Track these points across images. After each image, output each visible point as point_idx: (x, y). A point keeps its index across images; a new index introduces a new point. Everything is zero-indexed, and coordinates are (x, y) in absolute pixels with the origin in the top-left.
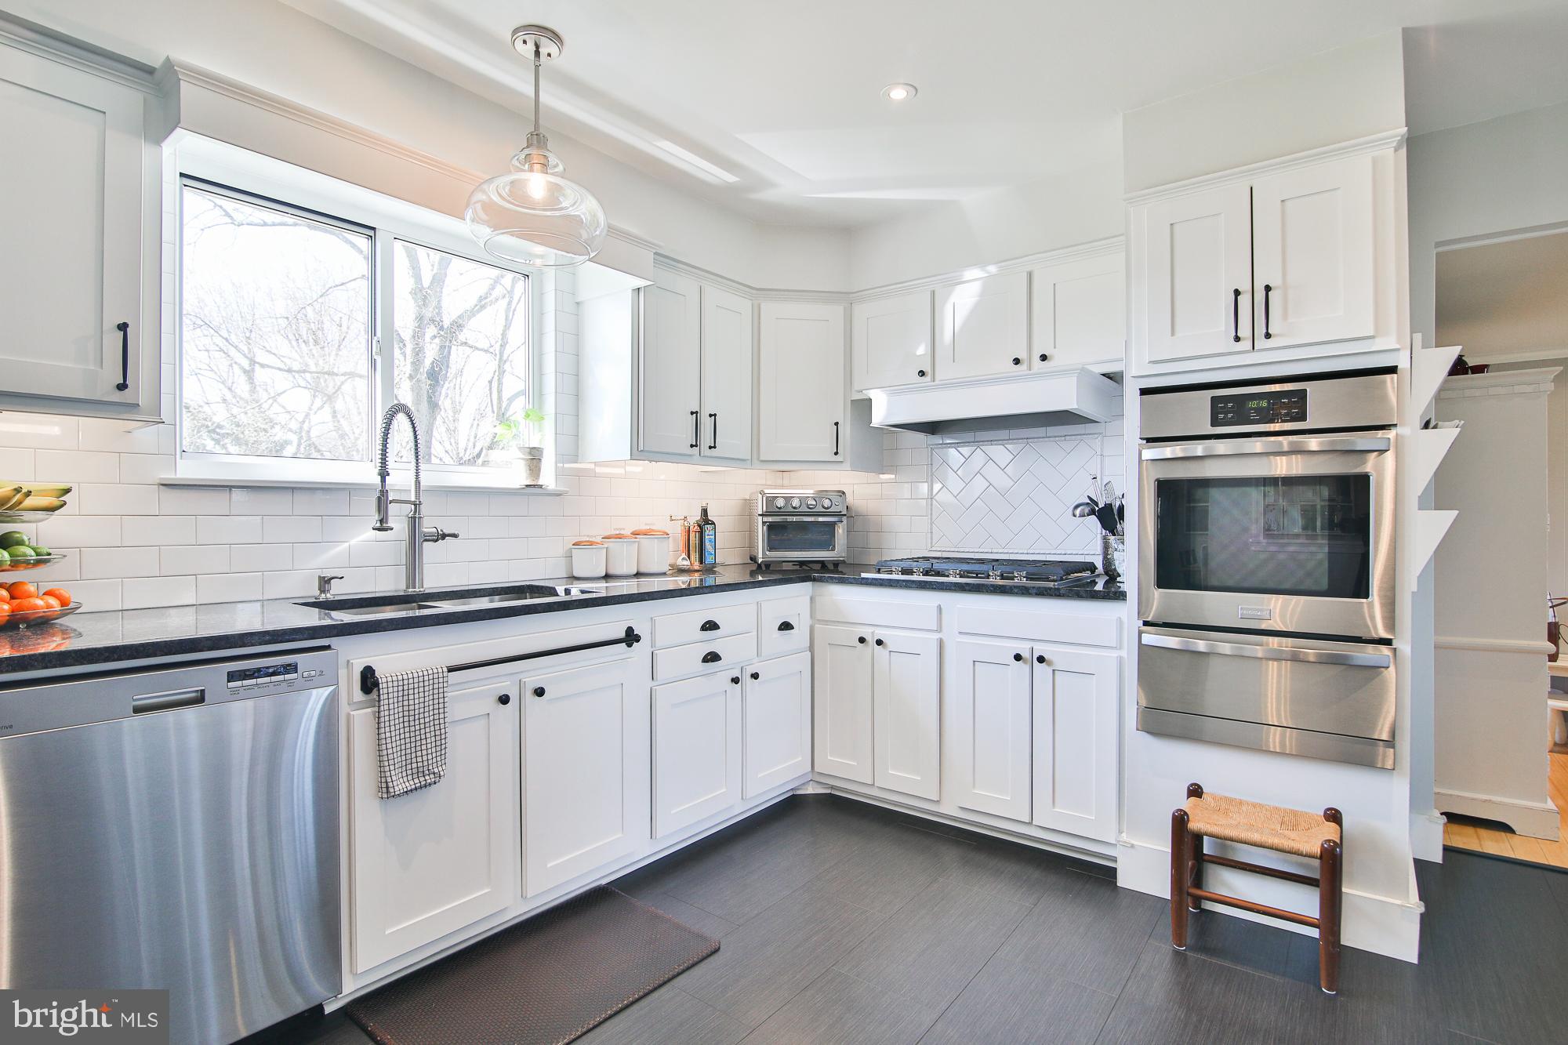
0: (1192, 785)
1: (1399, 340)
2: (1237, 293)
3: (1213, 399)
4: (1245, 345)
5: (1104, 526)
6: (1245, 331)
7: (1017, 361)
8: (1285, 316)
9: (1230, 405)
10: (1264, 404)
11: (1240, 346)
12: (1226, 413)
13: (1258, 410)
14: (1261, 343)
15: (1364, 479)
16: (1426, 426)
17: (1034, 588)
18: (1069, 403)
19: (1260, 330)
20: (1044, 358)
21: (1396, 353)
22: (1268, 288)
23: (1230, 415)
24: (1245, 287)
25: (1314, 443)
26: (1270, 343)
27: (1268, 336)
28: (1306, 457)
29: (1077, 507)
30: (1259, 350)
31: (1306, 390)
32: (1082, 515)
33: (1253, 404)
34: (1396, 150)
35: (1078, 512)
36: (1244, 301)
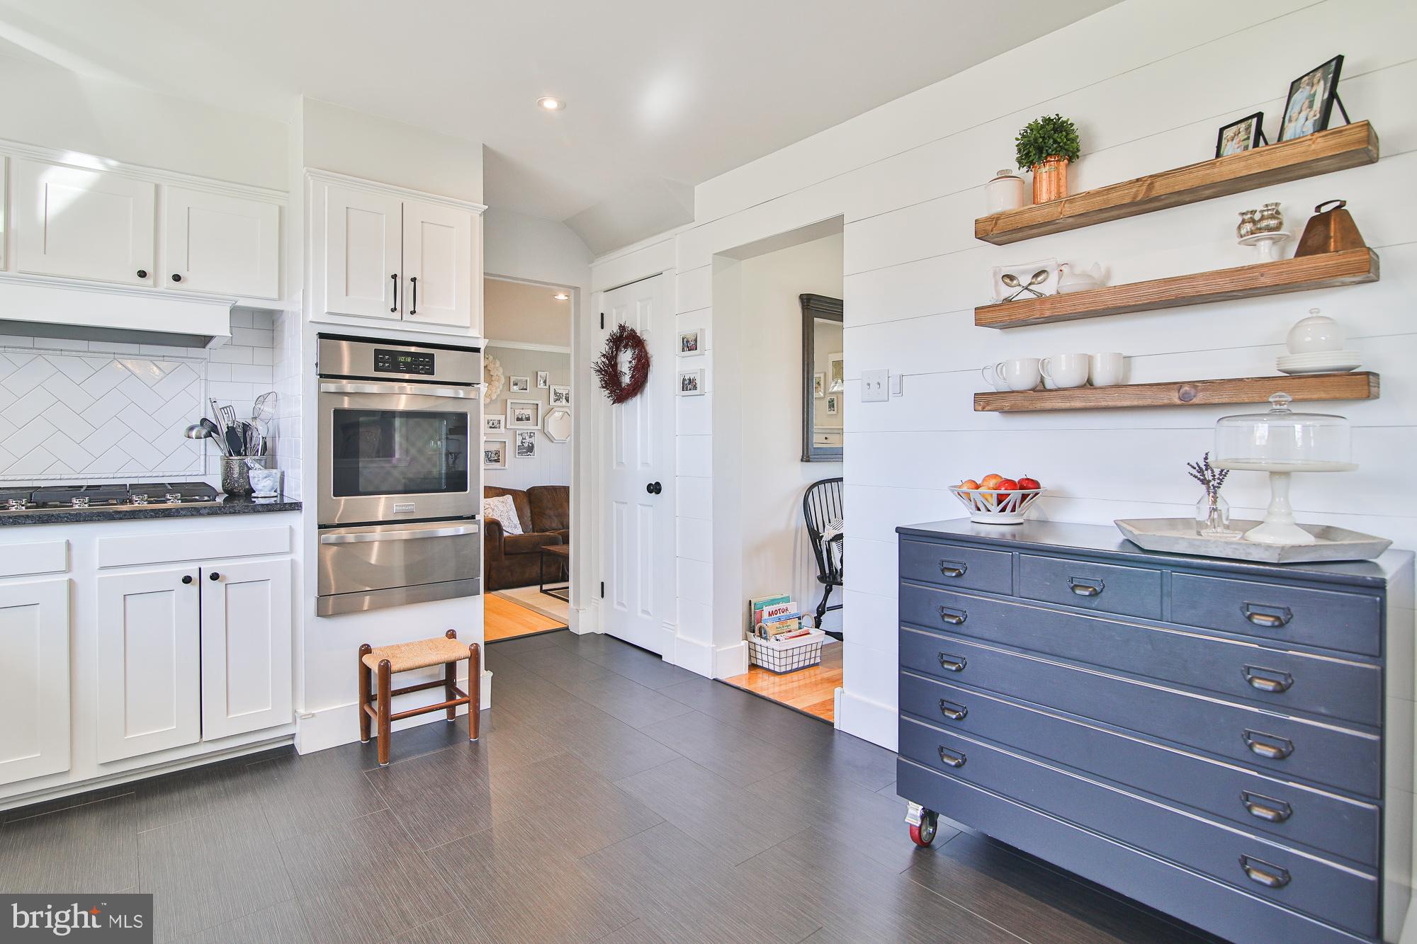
0: (362, 646)
1: (479, 331)
2: (396, 278)
3: (377, 350)
4: (397, 315)
6: (399, 306)
7: (142, 274)
8: (423, 301)
9: (387, 357)
10: (409, 359)
11: (394, 316)
12: (384, 363)
13: (405, 364)
14: (407, 316)
15: (466, 417)
17: (205, 508)
19: (408, 307)
20: (176, 278)
21: (477, 340)
22: (413, 279)
23: (387, 365)
24: (399, 274)
25: (439, 391)
26: (414, 318)
27: (413, 312)
29: (192, 428)
30: (405, 321)
31: (433, 355)
32: (198, 437)
33: (402, 359)
35: (194, 433)
36: (399, 283)
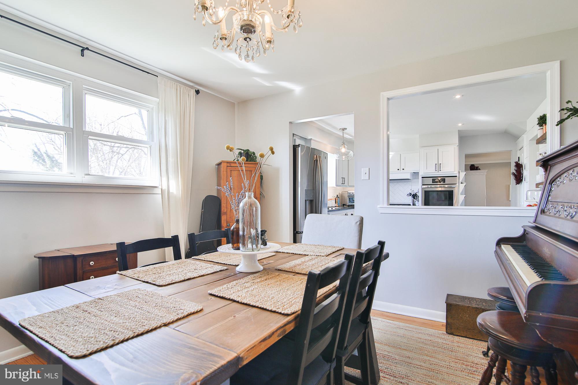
1: (457, 172)
2: (436, 164)
3: (432, 179)
5: (413, 198)
6: (437, 170)
7: (398, 170)
8: (442, 168)
11: (436, 172)
14: (439, 171)
15: (453, 191)
16: (462, 183)
18: (409, 178)
19: (439, 170)
20: (403, 169)
21: (456, 174)
22: (440, 164)
23: (435, 181)
24: (437, 163)
25: (446, 186)
27: (440, 171)
28: (445, 188)
31: (445, 178)
33: (438, 180)
34: (457, 146)
35: (408, 195)
36: (437, 165)
